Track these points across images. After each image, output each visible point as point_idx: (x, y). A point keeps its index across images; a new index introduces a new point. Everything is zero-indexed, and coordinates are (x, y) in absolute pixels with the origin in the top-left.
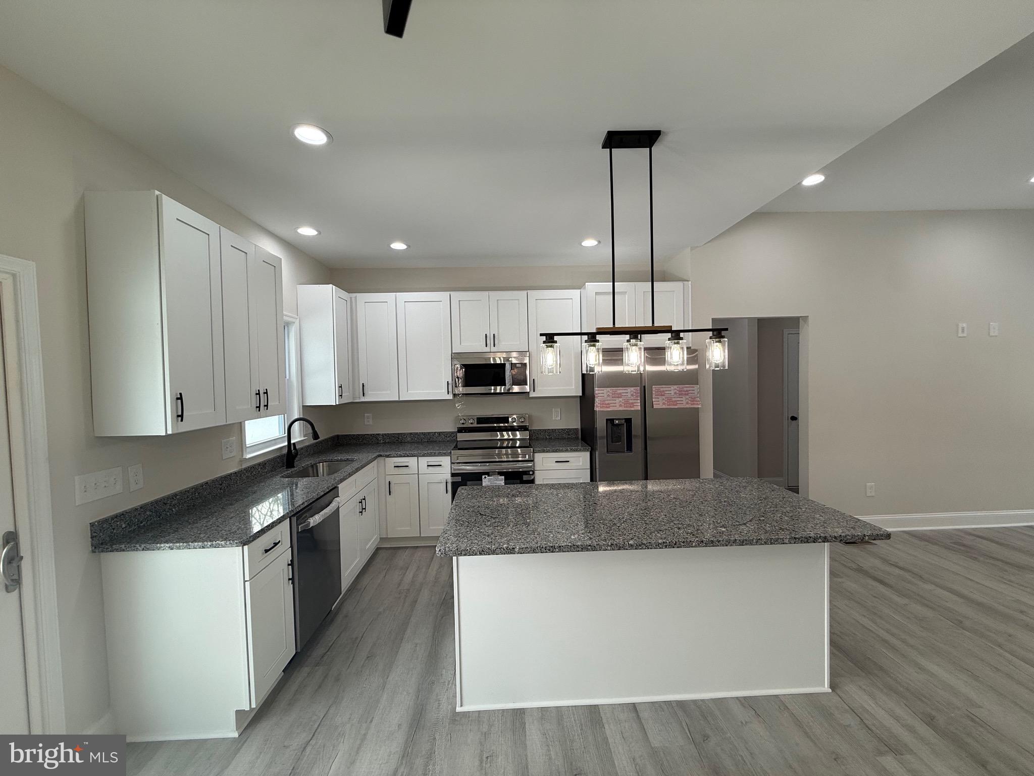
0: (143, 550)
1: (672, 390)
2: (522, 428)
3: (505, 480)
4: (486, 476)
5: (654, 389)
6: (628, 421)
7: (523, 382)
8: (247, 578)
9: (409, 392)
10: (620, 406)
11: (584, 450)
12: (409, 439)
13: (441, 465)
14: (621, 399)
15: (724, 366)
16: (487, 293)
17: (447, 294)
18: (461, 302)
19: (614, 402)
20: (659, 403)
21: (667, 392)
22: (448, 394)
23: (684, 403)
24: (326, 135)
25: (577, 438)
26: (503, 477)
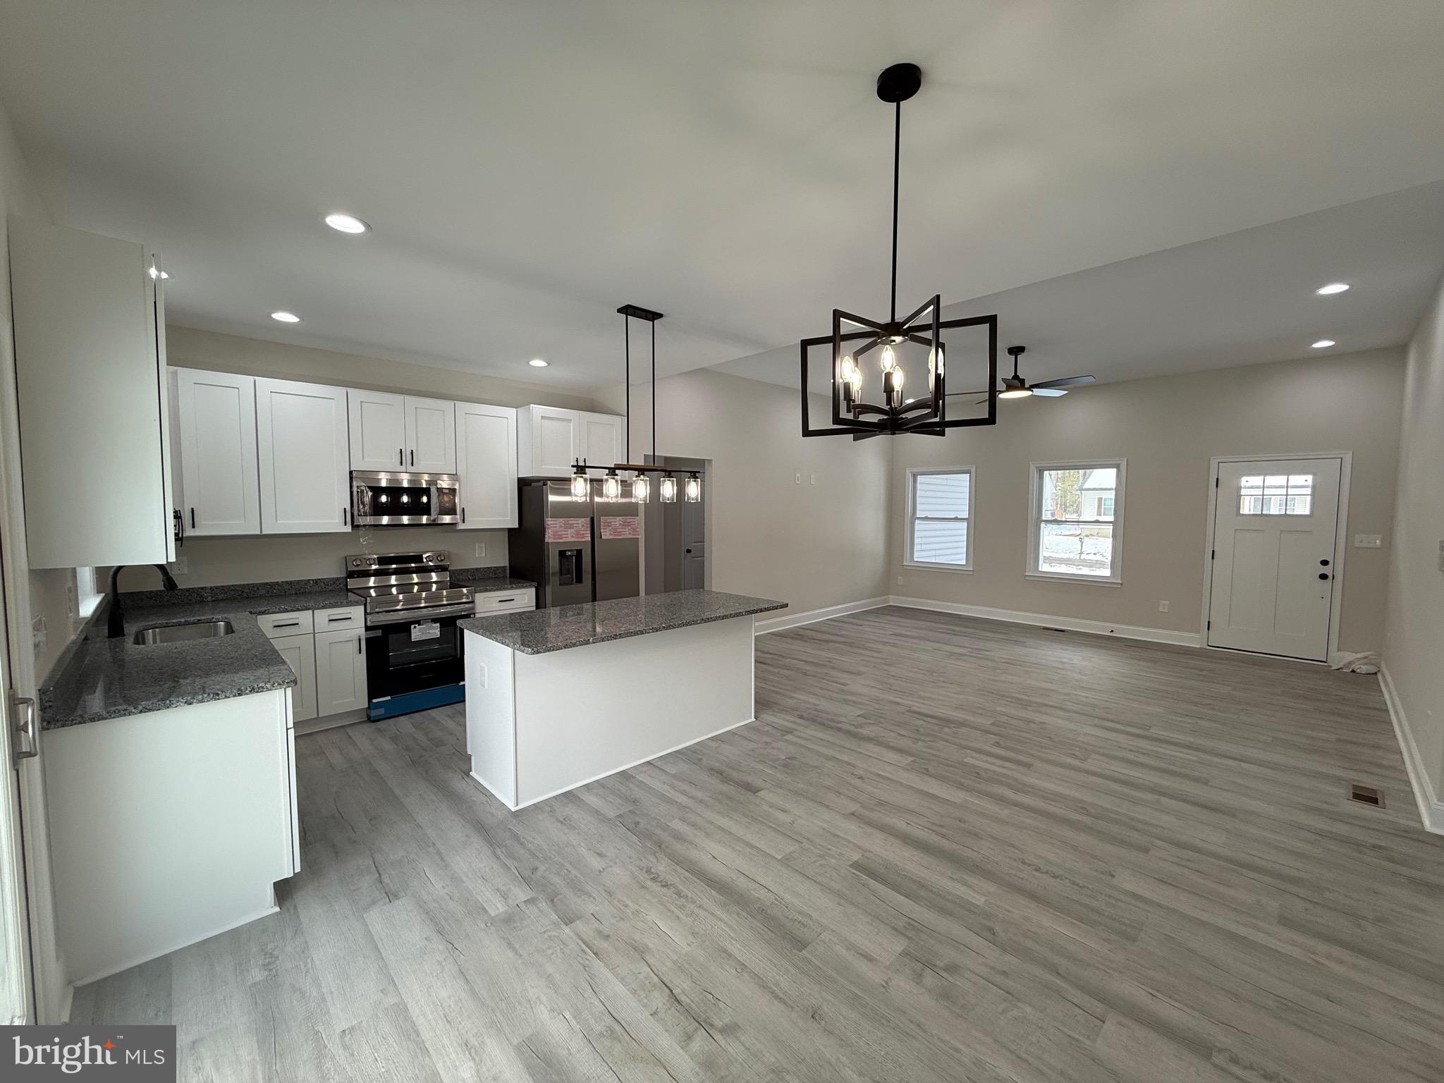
0: (141, 712)
1: (618, 521)
2: (440, 569)
3: (440, 628)
4: (416, 625)
5: (602, 520)
6: (579, 552)
7: (452, 511)
8: (291, 724)
9: (278, 522)
10: (572, 537)
11: (530, 586)
12: (262, 592)
13: (350, 618)
14: (572, 530)
15: (697, 499)
16: (401, 397)
17: (343, 390)
18: (363, 404)
19: (566, 533)
20: (606, 534)
21: (613, 523)
22: (345, 525)
23: (627, 534)
24: (365, 226)
25: (505, 577)
26: (438, 624)
